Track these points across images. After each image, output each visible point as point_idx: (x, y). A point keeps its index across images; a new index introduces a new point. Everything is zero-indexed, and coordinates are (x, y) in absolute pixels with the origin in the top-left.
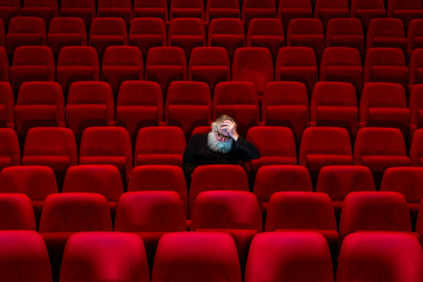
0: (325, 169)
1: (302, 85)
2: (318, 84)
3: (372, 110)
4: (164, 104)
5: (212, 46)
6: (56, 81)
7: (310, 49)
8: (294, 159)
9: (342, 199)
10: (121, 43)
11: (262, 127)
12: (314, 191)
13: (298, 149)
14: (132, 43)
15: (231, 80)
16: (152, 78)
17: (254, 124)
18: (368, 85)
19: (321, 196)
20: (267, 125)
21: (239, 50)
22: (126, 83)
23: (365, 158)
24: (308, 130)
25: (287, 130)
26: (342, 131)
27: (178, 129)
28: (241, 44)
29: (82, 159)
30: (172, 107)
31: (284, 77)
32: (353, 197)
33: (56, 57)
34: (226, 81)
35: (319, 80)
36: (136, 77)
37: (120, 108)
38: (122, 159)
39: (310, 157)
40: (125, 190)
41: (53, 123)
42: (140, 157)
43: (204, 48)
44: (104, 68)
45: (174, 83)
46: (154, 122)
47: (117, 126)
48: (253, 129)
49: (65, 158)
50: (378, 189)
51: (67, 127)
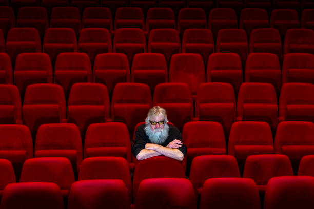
0: (251, 158)
1: (229, 85)
2: (244, 85)
3: (290, 107)
4: (110, 104)
5: (152, 52)
6: (14, 83)
7: (236, 55)
8: (224, 149)
9: (266, 183)
10: (72, 50)
11: (196, 122)
12: (242, 177)
13: (227, 141)
14: (81, 50)
15: (169, 82)
16: (99, 80)
17: (189, 119)
18: (286, 85)
19: (247, 181)
20: (200, 120)
21: (175, 56)
22: (76, 85)
23: (285, 148)
24: (236, 124)
25: (218, 124)
26: (265, 124)
27: (122, 125)
28: (176, 51)
29: (38, 152)
30: (117, 106)
31: (215, 79)
32: (275, 181)
33: (13, 63)
34: (164, 82)
35: (244, 82)
36: (84, 79)
37: (70, 107)
38: (74, 152)
39: (237, 147)
40: (76, 179)
41: (11, 121)
42: (89, 149)
43: (145, 54)
44: (57, 72)
45: (119, 85)
46: (101, 119)
47: (68, 122)
48: (187, 124)
49: (22, 152)
50: (296, 174)
51: (24, 124)
